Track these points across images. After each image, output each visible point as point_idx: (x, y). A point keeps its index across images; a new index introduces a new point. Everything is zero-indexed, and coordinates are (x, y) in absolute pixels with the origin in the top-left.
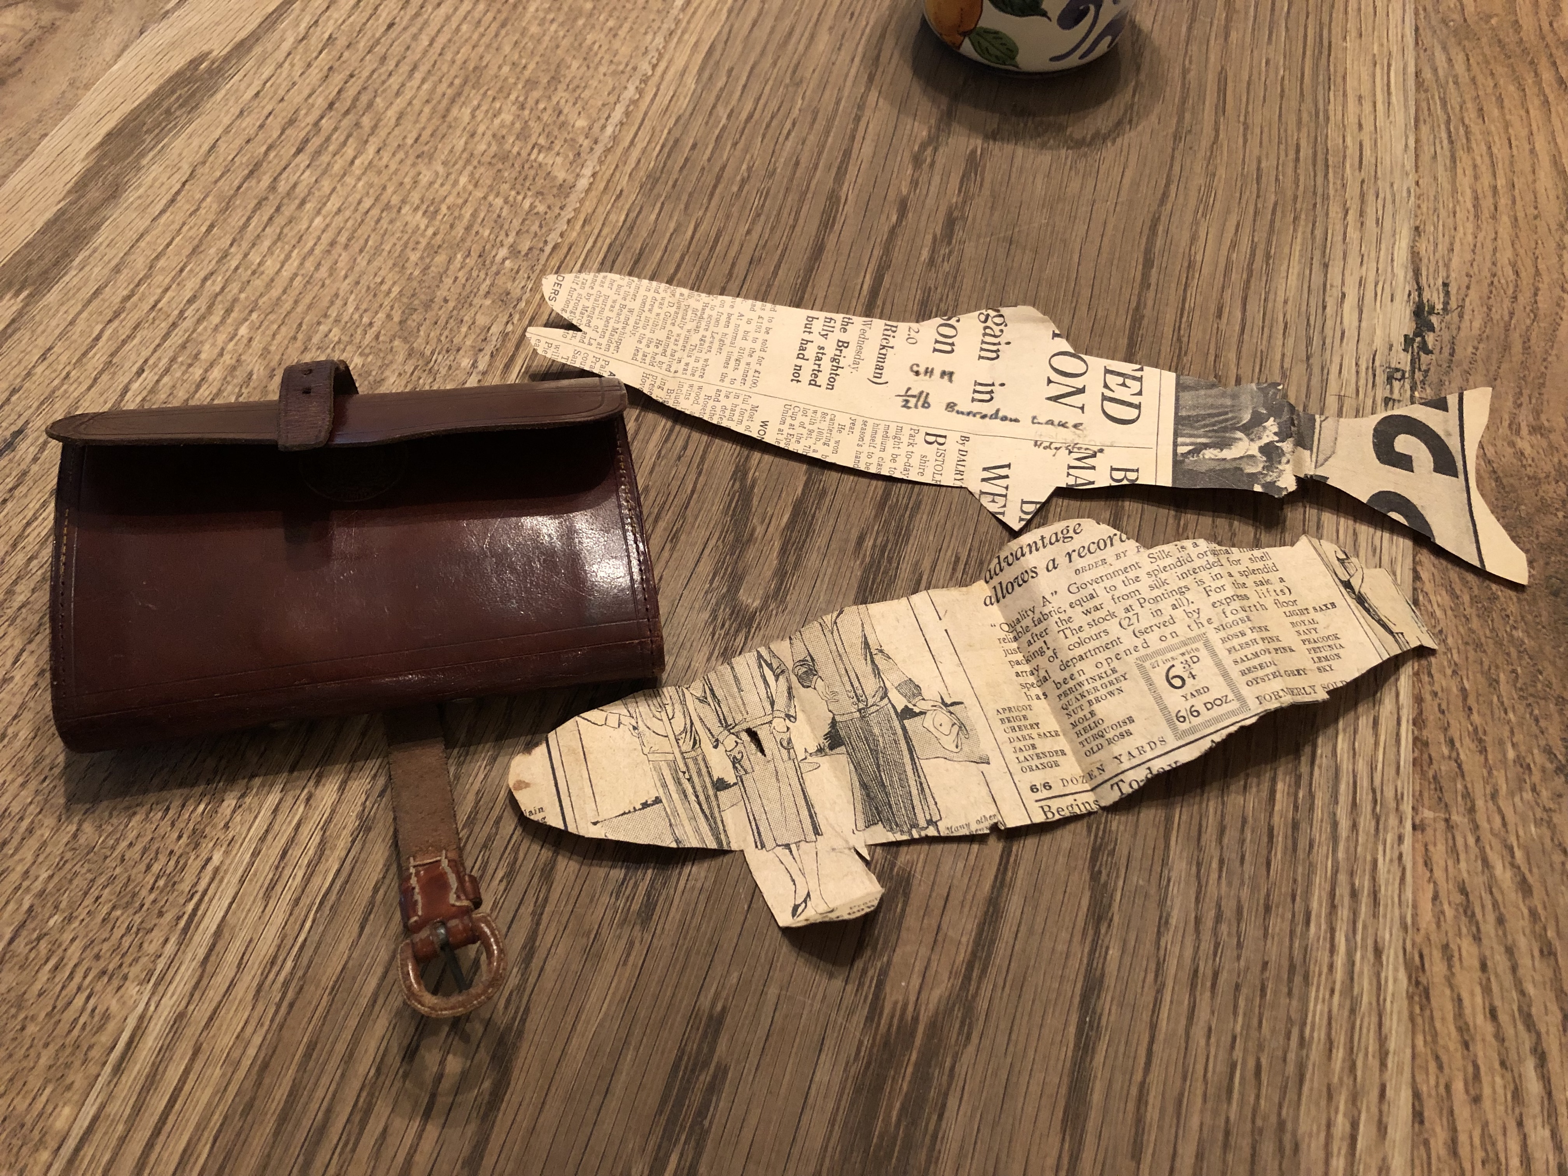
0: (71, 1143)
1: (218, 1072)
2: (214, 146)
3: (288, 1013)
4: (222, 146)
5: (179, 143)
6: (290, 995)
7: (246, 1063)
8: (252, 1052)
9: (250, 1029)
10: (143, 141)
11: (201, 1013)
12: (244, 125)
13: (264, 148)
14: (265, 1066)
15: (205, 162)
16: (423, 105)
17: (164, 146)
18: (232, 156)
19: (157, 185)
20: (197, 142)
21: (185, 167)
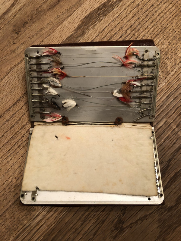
0: (25, 227)
1: (47, 227)
2: (105, 29)
3: (59, 223)
4: (106, 29)
5: (98, 25)
6: (60, 221)
7: (51, 228)
8: (52, 227)
9: (53, 223)
10: (92, 21)
11: (47, 216)
12: (112, 25)
13: (114, 33)
14: (53, 230)
15: (101, 32)
16: (150, 35)
17: (95, 24)
18: (107, 33)
19: (91, 35)
20: (102, 26)
21: (98, 32)
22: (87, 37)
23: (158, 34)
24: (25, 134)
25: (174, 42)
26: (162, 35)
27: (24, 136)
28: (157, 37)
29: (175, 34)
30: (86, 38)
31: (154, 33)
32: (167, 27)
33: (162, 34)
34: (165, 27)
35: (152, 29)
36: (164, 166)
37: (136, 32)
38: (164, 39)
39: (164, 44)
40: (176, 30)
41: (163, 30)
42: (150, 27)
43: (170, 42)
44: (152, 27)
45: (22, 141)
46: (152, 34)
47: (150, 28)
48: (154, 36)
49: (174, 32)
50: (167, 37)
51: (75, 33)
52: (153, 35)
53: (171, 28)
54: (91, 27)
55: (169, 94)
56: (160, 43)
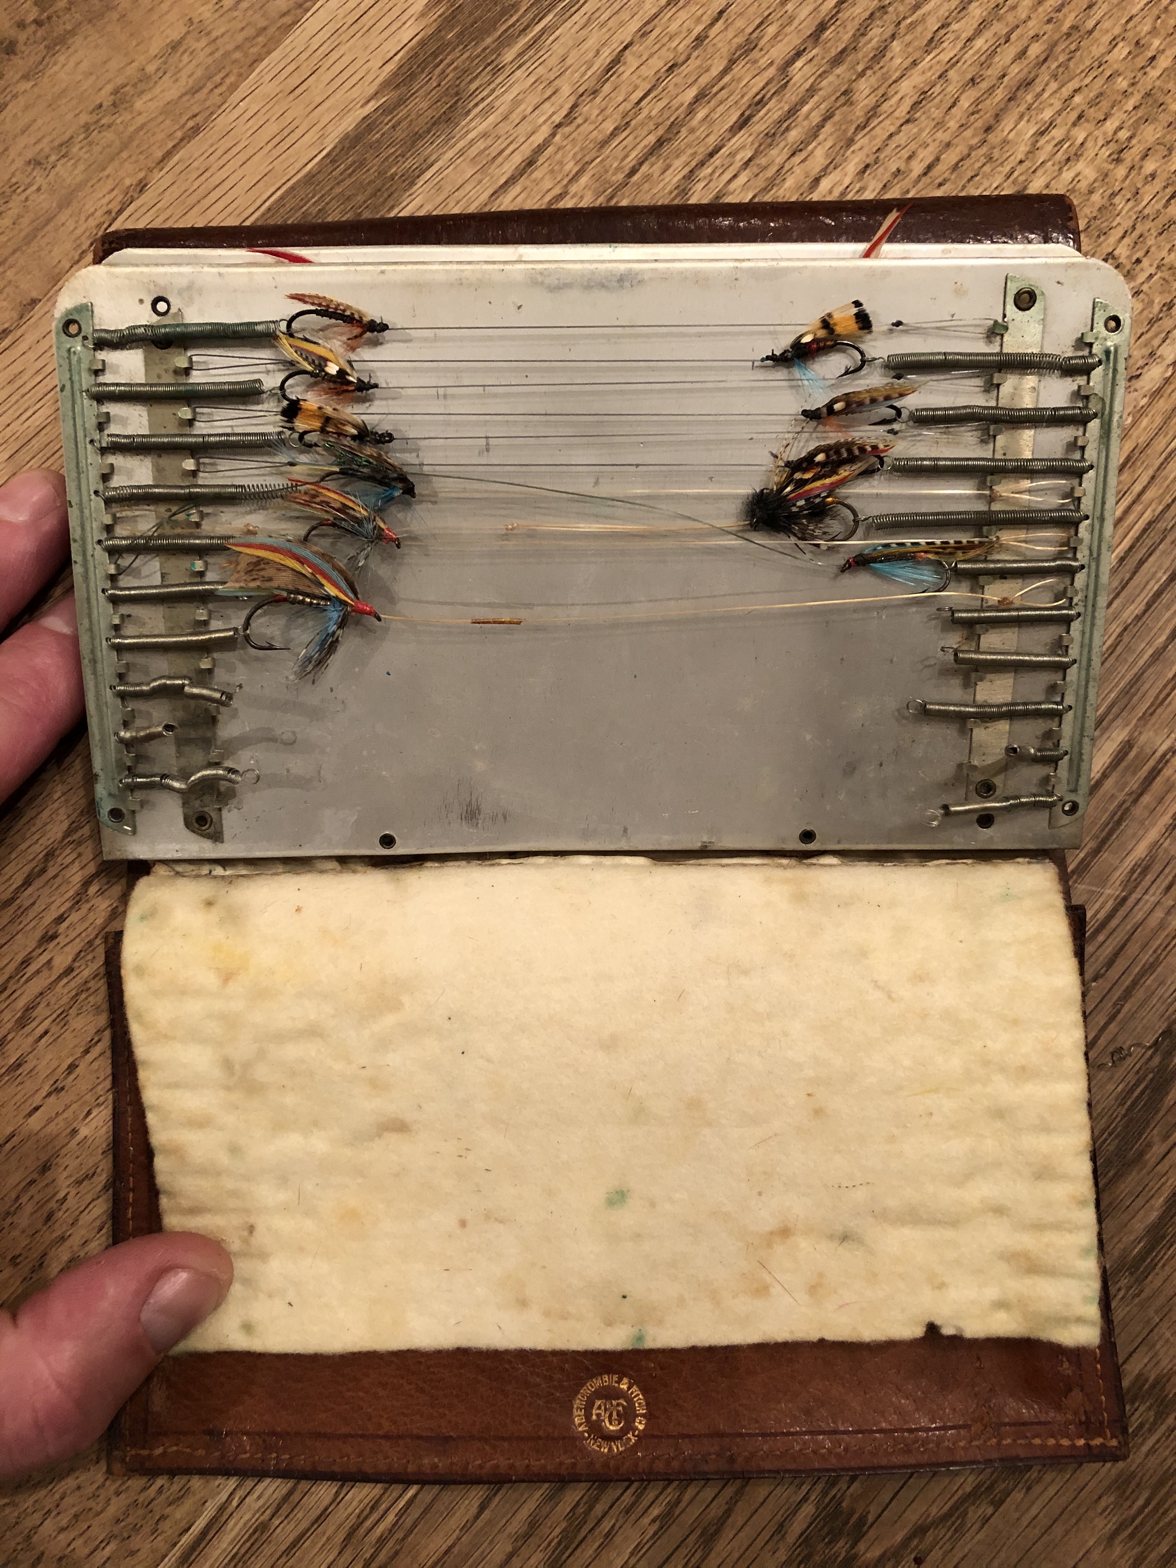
2: (617, 61)
5: (567, 31)
12: (674, 27)
13: (692, 93)
15: (595, 92)
16: (964, 88)
17: (543, 31)
18: (639, 94)
19: (515, 117)
20: (592, 42)
21: (566, 90)
22: (485, 135)
23: (1027, 84)
24: (61, 919)
25: (1150, 134)
26: (1054, 86)
27: (54, 937)
28: (1022, 108)
29: (1154, 73)
30: (481, 145)
31: (993, 72)
32: (1090, 24)
33: (1055, 77)
34: (1075, 28)
35: (979, 43)
36: (1132, 1078)
37: (862, 74)
38: (1074, 115)
39: (1078, 156)
40: (1156, 43)
41: (1061, 46)
42: (964, 27)
43: (1123, 135)
44: (978, 32)
45: (45, 973)
46: (984, 85)
47: (964, 36)
48: (1000, 94)
49: (1141, 61)
50: (1094, 103)
51: (387, 110)
52: (991, 90)
53: (1117, 31)
54: (509, 55)
55: (1138, 539)
56: (1049, 148)
